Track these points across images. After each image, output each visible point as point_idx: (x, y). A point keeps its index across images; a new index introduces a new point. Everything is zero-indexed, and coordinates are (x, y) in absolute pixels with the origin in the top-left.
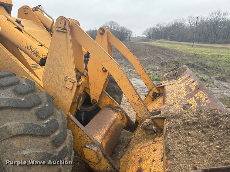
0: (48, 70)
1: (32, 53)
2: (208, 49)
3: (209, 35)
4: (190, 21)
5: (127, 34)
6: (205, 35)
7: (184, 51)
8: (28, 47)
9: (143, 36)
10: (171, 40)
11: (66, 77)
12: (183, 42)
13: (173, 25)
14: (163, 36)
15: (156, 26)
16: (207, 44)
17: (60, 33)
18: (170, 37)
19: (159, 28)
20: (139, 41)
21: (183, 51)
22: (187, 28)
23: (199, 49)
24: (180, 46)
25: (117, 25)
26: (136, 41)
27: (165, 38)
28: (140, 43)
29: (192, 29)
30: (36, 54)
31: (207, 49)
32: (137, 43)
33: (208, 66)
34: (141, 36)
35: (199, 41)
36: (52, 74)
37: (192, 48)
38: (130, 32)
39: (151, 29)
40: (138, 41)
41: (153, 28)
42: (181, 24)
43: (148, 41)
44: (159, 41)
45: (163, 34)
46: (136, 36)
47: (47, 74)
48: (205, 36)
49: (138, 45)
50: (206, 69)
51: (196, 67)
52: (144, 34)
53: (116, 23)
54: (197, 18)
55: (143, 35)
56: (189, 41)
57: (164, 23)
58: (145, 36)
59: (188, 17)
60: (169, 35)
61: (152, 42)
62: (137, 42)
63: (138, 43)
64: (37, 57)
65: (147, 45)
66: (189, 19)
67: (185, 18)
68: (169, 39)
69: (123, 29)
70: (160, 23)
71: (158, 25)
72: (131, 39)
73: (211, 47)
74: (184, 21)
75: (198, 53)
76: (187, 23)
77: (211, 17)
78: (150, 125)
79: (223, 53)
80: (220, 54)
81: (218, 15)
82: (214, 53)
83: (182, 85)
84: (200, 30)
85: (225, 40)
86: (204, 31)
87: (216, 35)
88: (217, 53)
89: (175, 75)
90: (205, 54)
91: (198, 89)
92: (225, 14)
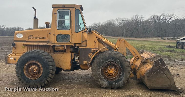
2: (135, 42)
3: (133, 32)
4: (118, 21)
6: (131, 32)
8: (113, 45)
10: (105, 35)
11: (124, 52)
13: (106, 24)
15: (93, 25)
17: (123, 42)
18: (105, 33)
19: (96, 26)
22: (116, 27)
23: (130, 42)
24: (114, 40)
29: (120, 27)
41: (91, 26)
42: (111, 23)
45: (99, 31)
54: (125, 21)
57: (99, 23)
66: (117, 20)
67: (115, 19)
70: (96, 23)
71: (95, 24)
74: (114, 21)
76: (116, 23)
77: (133, 19)
78: (144, 61)
79: (145, 44)
80: (144, 45)
81: (137, 18)
82: (140, 45)
83: (146, 54)
84: (126, 28)
85: (145, 35)
86: (130, 29)
87: (138, 32)
88: (142, 45)
89: (141, 52)
90: (135, 45)
91: (152, 54)
92: (142, 18)
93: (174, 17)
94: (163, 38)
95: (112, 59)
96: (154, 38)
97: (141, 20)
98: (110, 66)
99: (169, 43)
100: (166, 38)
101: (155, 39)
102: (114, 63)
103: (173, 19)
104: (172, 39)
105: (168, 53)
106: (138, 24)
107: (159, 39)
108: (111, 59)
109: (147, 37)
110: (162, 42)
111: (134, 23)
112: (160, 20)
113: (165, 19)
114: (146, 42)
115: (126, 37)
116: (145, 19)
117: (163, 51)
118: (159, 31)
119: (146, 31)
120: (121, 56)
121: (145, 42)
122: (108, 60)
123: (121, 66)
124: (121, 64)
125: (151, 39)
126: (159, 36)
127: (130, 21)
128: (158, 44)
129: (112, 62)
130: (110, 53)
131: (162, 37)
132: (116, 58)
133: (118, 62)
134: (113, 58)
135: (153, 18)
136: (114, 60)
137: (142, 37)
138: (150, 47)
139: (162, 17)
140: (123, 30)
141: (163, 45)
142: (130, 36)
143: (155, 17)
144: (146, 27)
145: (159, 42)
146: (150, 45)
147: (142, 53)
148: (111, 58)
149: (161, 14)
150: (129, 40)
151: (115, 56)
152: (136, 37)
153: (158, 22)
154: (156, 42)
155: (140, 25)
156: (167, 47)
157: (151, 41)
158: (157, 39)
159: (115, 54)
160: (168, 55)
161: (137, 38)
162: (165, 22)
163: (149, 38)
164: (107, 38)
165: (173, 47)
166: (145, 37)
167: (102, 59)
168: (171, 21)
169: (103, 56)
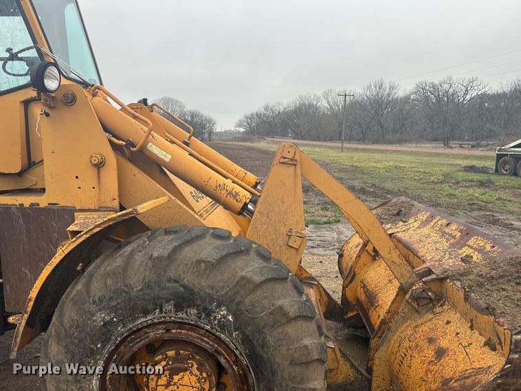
0: (259, 221)
1: (229, 196)
2: (372, 155)
3: (368, 127)
4: (329, 99)
5: (204, 127)
6: (361, 128)
7: (330, 160)
8: (219, 186)
9: (237, 129)
10: (294, 139)
11: (291, 231)
12: (320, 141)
13: (296, 108)
14: (279, 131)
15: (263, 110)
16: (367, 144)
17: (285, 166)
18: (293, 131)
19: (269, 113)
20: (232, 140)
21: (327, 161)
22: (324, 114)
23: (357, 156)
24: (317, 149)
25: (180, 106)
26: (225, 141)
27: (284, 134)
28: (234, 145)
29: (335, 115)
30: (235, 197)
31: (370, 154)
32: (228, 145)
33: (389, 191)
34: (233, 129)
35: (350, 139)
36: (265, 227)
37: (342, 154)
38: (210, 121)
39: (252, 114)
40: (229, 140)
41: (257, 113)
42: (310, 106)
43: (251, 140)
44: (273, 141)
45: (279, 125)
46: (223, 131)
47: (256, 227)
48: (360, 130)
49: (231, 149)
50: (388, 196)
51: (369, 193)
52: (240, 125)
53: (177, 102)
54: (346, 95)
55: (236, 127)
56: (331, 140)
57: (279, 104)
58: (242, 130)
59: (324, 92)
60: (291, 128)
61: (259, 142)
62: (227, 143)
63: (231, 145)
64: (237, 200)
65: (250, 149)
66: (326, 96)
67: (320, 93)
68: (290, 135)
69: (193, 115)
70: (271, 105)
71: (266, 108)
72: (213, 137)
73: (376, 150)
74: (318, 100)
75: (357, 164)
76: (323, 104)
77: (368, 93)
78: (424, 291)
79: (401, 162)
80: (398, 164)
81: (380, 88)
82: (387, 163)
83: (426, 230)
84: (350, 117)
85: (398, 135)
86: (358, 120)
87: (381, 127)
88: (391, 163)
89: (398, 214)
90: (370, 165)
91: (467, 233)
92: (392, 88)
93: (476, 88)
94: (447, 145)
95: (178, 307)
96: (423, 145)
97: (388, 95)
98: (171, 353)
99: (466, 157)
100: (455, 144)
101: (427, 147)
102: (194, 336)
103: (473, 93)
104: (473, 147)
105: (477, 192)
106: (380, 105)
107: (437, 147)
108: (169, 307)
109: (406, 141)
110: (447, 156)
111: (371, 103)
112: (439, 95)
113: (453, 94)
114: (402, 156)
115: (349, 143)
116: (401, 93)
117: (457, 183)
118: (435, 125)
119: (403, 124)
120: (249, 281)
121: (399, 156)
122: (146, 312)
123: (249, 357)
124: (246, 341)
125: (416, 147)
126: (435, 140)
127: (360, 99)
128: (436, 160)
129: (181, 325)
130: (159, 258)
131: (446, 141)
132: (212, 300)
133: (223, 326)
134: (184, 299)
135: (421, 88)
136: (194, 311)
137: (390, 143)
138: (417, 172)
139: (446, 86)
140: (340, 124)
141: (452, 165)
142: (359, 140)
143: (427, 88)
144: (402, 114)
145: (438, 155)
146: (414, 165)
147: (400, 215)
148: (168, 301)
149: (442, 80)
150: (357, 150)
151: (202, 284)
152: (375, 142)
153: (434, 101)
154: (430, 155)
155: (385, 109)
156: (465, 170)
157: (416, 154)
158: (432, 146)
159: (199, 262)
160: (477, 198)
161: (377, 143)
162: (453, 100)
163: (410, 145)
164: (299, 144)
165: (483, 170)
166: (399, 142)
167: (100, 303)
168: (468, 97)
169: (109, 282)
